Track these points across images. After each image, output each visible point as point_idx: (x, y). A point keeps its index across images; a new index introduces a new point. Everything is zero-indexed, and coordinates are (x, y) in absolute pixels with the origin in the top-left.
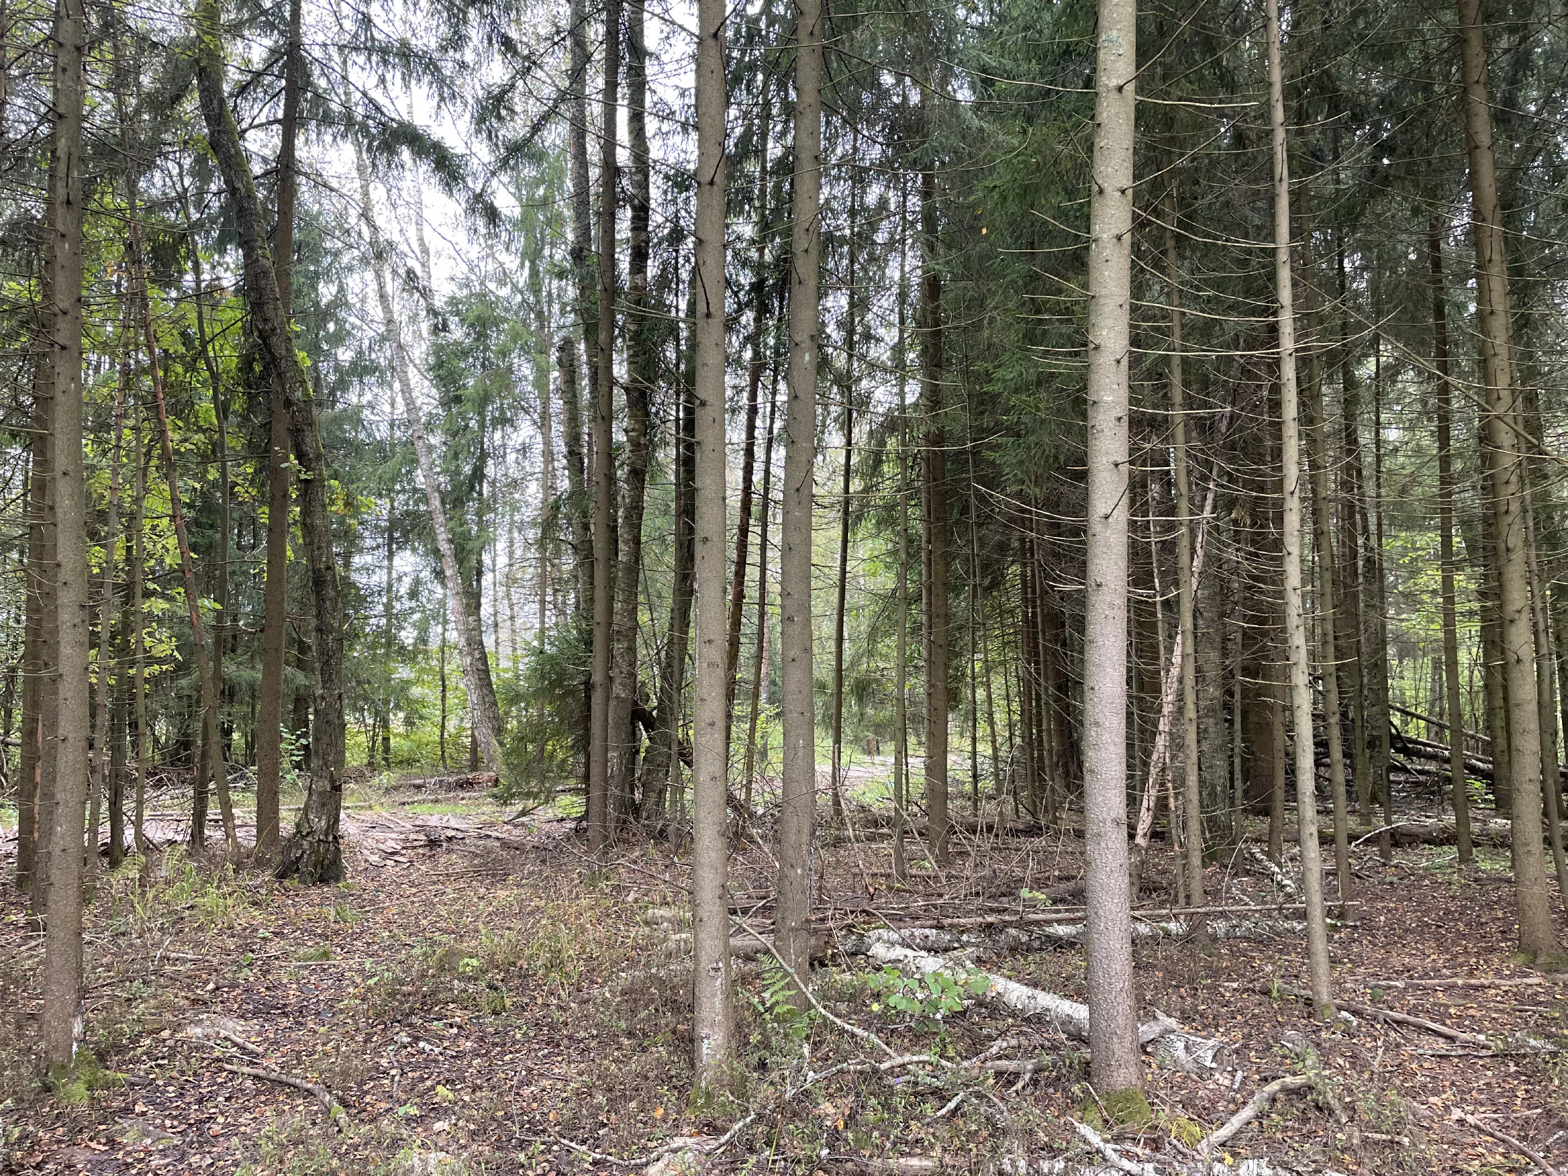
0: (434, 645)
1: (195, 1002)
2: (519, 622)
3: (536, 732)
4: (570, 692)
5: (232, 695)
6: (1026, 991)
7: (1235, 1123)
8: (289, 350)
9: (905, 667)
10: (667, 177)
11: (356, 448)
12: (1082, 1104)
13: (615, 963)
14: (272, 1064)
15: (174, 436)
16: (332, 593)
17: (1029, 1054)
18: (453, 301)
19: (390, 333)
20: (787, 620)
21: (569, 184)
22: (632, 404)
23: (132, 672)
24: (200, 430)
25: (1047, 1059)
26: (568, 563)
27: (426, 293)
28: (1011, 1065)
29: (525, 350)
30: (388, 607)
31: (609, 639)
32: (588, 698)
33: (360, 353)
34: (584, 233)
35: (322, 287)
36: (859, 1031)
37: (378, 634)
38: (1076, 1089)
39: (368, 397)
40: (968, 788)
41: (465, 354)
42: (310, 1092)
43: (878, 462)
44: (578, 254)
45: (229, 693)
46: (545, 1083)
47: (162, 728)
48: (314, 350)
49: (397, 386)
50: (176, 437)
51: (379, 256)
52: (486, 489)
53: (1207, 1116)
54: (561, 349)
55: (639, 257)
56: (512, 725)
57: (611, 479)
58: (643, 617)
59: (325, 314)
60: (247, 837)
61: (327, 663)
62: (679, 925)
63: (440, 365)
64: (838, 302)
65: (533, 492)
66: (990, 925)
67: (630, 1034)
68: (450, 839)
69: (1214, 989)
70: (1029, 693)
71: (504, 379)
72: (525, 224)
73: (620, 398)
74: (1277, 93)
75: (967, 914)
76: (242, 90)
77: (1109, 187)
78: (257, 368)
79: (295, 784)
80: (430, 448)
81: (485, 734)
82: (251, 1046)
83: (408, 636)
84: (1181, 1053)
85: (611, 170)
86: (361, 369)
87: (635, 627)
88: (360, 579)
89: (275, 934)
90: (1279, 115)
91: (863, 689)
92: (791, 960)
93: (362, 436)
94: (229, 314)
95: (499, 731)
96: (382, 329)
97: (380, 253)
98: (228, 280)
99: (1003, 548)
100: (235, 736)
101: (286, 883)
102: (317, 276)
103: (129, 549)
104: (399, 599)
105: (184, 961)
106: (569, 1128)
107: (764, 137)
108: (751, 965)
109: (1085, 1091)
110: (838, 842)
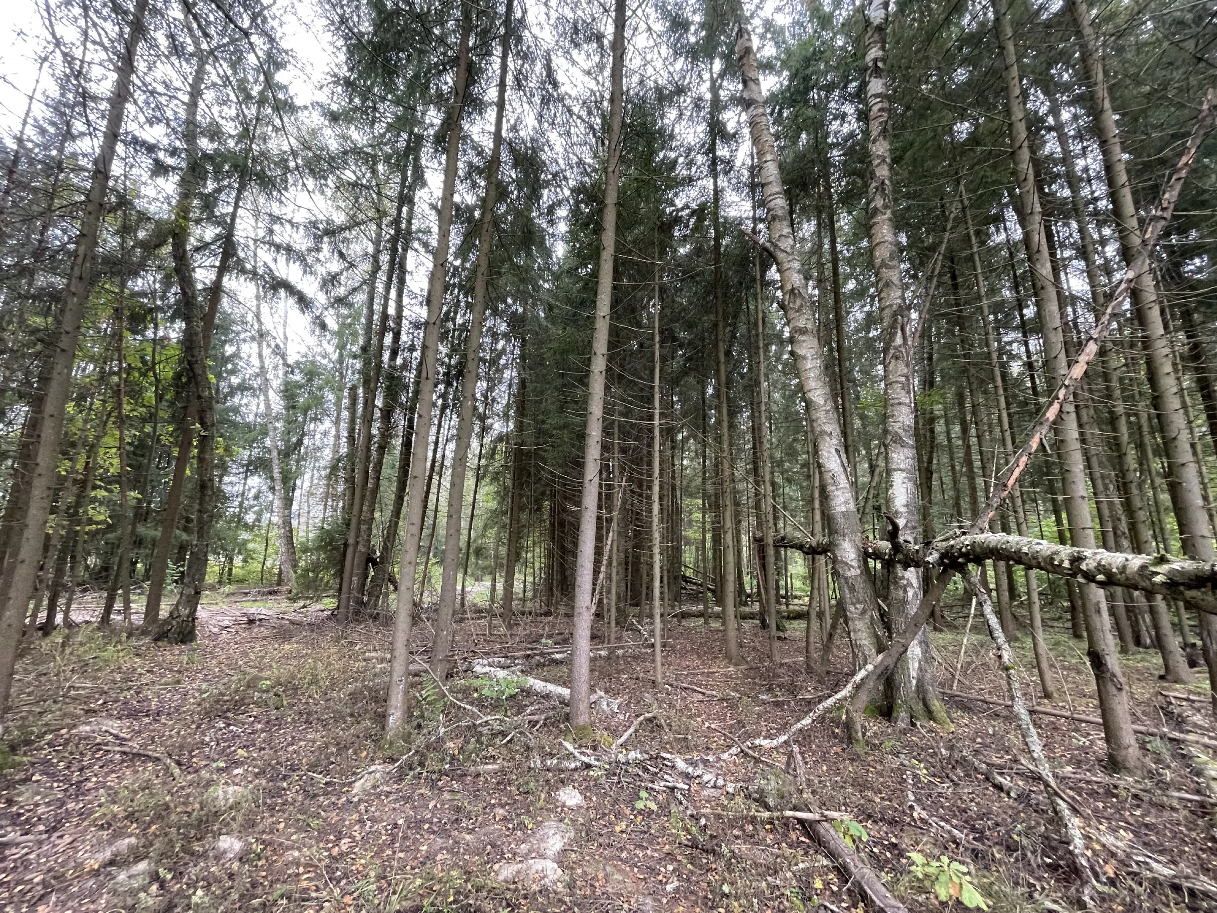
0: (264, 523)
1: (87, 712)
2: (311, 514)
3: (315, 567)
4: (336, 548)
5: (140, 544)
6: (543, 684)
7: (626, 736)
8: (204, 372)
9: (499, 541)
10: (411, 323)
11: (235, 425)
12: (565, 733)
13: (346, 680)
14: (135, 745)
15: (126, 408)
16: (210, 493)
17: (542, 712)
18: (298, 363)
19: (263, 371)
20: (450, 516)
21: (363, 320)
22: (382, 417)
23: (78, 528)
24: (144, 406)
25: (551, 713)
26: (341, 488)
27: (283, 357)
28: (535, 718)
29: (332, 389)
30: (241, 503)
31: (359, 523)
32: (345, 551)
33: (244, 380)
34: (368, 340)
35: (227, 347)
36: (468, 707)
37: (233, 516)
38: (562, 726)
39: (245, 401)
40: (521, 595)
41: (300, 387)
42: (158, 759)
43: (494, 454)
44: (364, 349)
45: (139, 542)
46: (302, 743)
47: (92, 561)
48: (219, 376)
49: (262, 397)
50: (129, 408)
51: (261, 336)
52: (303, 450)
53: (615, 733)
54: (351, 389)
55: (394, 354)
56: (302, 563)
57: (368, 449)
58: (377, 515)
59: (226, 360)
60: (138, 619)
61: (201, 528)
62: (382, 660)
63: (286, 390)
64: (482, 385)
65: (327, 454)
66: (529, 655)
67: (352, 715)
68: (260, 620)
69: (618, 679)
70: (550, 555)
71: (319, 401)
72: (339, 334)
73: (377, 414)
74: (657, 331)
75: (519, 650)
76: (197, 249)
77: (598, 353)
78: (184, 380)
79: (172, 591)
80: (275, 429)
81: (287, 568)
82: (122, 735)
83: (250, 518)
84: (605, 707)
85: (385, 316)
86: (243, 388)
87: (373, 519)
88: (227, 489)
89: (148, 671)
90: (657, 339)
91: (479, 552)
92: (437, 675)
93: (239, 419)
94: (172, 352)
95: (295, 566)
96: (258, 370)
97: (262, 335)
98: (173, 335)
99: (543, 493)
100: (139, 565)
101: (159, 643)
102: (225, 342)
103: (88, 463)
104: (248, 499)
105: (84, 688)
106: (312, 767)
107: (456, 313)
108: (417, 678)
109: (567, 727)
110: (462, 620)
